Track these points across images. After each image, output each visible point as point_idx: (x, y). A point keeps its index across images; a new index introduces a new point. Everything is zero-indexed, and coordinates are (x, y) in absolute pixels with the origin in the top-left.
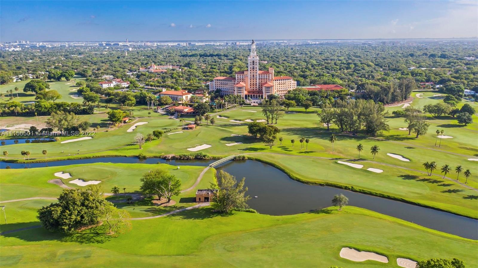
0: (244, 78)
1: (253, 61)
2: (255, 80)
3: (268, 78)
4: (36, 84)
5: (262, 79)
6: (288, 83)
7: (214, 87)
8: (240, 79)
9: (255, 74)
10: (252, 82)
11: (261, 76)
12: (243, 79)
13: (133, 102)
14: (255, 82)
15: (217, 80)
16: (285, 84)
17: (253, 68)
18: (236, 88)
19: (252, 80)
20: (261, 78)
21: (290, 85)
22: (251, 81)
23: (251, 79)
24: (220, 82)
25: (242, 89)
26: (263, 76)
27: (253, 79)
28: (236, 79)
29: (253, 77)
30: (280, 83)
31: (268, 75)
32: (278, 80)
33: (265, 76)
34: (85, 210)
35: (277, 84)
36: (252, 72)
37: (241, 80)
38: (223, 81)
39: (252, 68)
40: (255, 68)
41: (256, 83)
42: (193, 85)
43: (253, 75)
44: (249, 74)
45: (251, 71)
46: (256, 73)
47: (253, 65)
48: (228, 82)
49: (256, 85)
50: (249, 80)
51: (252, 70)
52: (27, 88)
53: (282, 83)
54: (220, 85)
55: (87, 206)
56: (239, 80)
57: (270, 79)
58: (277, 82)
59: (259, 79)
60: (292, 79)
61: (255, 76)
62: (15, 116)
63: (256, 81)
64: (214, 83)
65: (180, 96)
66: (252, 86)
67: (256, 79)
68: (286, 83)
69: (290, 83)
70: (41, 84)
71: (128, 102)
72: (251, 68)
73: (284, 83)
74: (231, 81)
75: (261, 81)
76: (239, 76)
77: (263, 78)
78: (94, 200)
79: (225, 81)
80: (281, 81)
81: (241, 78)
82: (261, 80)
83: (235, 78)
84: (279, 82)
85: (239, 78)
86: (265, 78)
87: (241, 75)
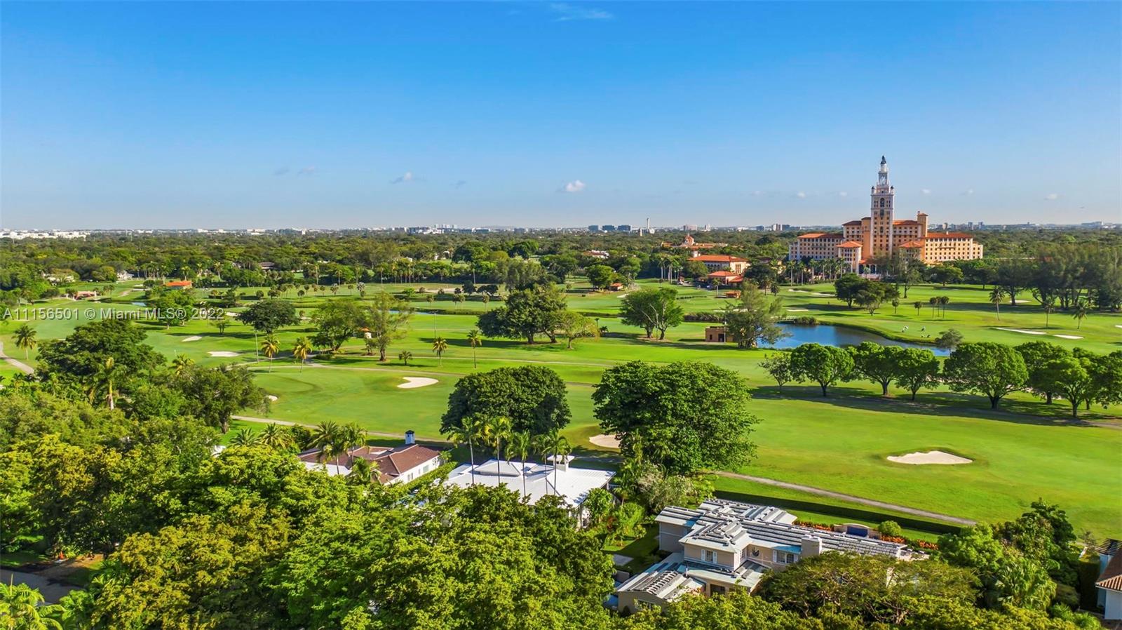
0: (860, 234)
1: (882, 199)
2: (884, 238)
3: (913, 233)
4: (473, 249)
5: (900, 236)
6: (961, 247)
7: (798, 254)
8: (853, 236)
9: (885, 226)
10: (878, 243)
11: (898, 230)
12: (858, 236)
13: (635, 268)
14: (884, 243)
15: (805, 239)
16: (954, 249)
17: (882, 214)
18: (840, 250)
19: (878, 239)
20: (898, 233)
21: (966, 251)
22: (875, 241)
23: (875, 236)
24: (811, 243)
25: (853, 253)
26: (903, 230)
27: (881, 236)
28: (845, 236)
29: (882, 232)
30: (943, 246)
31: (914, 228)
32: (936, 240)
33: (908, 230)
34: (539, 311)
35: (934, 247)
36: (879, 220)
37: (855, 238)
38: (817, 240)
39: (879, 213)
40: (885, 213)
41: (887, 245)
42: (759, 257)
43: (882, 228)
44: (872, 225)
45: (876, 218)
46: (888, 223)
47: (882, 205)
48: (827, 243)
49: (887, 249)
50: (872, 238)
51: (879, 219)
52: (458, 255)
53: (948, 246)
54: (811, 251)
55: (542, 308)
56: (850, 238)
57: (919, 236)
58: (934, 242)
59: (894, 236)
60: (972, 240)
61: (885, 230)
62: (440, 282)
63: (887, 241)
64: (798, 246)
65: (725, 262)
66: (877, 251)
67: (888, 236)
68: (957, 247)
69: (966, 246)
70: (481, 248)
71: (625, 267)
72: (876, 213)
73: (952, 246)
74: (833, 241)
75: (897, 241)
76: (850, 231)
77: (903, 233)
78: (552, 302)
79: (821, 240)
80: (943, 242)
81: (855, 234)
82: (897, 239)
83: (842, 235)
84: (939, 243)
85: (851, 233)
86: (908, 233)
87: (856, 227)
